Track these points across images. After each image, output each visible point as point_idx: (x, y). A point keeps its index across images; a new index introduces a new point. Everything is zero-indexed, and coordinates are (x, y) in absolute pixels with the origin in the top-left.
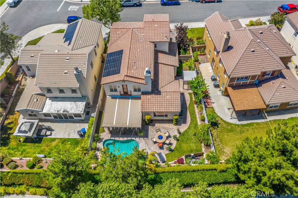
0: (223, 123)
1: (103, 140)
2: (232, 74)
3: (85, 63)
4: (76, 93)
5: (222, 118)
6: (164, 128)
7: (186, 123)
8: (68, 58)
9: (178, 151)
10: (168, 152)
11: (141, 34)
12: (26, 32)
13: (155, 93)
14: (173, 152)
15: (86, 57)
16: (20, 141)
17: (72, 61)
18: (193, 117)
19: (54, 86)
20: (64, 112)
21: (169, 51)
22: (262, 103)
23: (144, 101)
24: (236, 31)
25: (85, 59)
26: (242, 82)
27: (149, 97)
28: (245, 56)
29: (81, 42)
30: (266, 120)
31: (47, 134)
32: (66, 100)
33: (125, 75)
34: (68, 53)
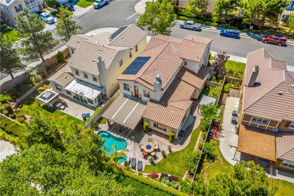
0: (221, 160)
1: (100, 130)
2: (247, 110)
3: (112, 57)
4: (96, 81)
5: (223, 154)
6: (158, 141)
7: (182, 145)
8: (101, 50)
9: (160, 167)
10: (149, 163)
11: (175, 49)
12: (94, 28)
13: (162, 104)
14: (154, 166)
15: (115, 53)
16: (40, 106)
17: (103, 53)
18: (193, 143)
19: (80, 69)
20: (80, 93)
21: (198, 73)
22: (273, 154)
23: (149, 107)
24: (272, 70)
25: (114, 54)
26: (259, 124)
27: (155, 105)
28: (270, 96)
29: (120, 41)
30: (274, 177)
31: (61, 108)
32: (87, 85)
33: (139, 77)
34: (104, 46)
